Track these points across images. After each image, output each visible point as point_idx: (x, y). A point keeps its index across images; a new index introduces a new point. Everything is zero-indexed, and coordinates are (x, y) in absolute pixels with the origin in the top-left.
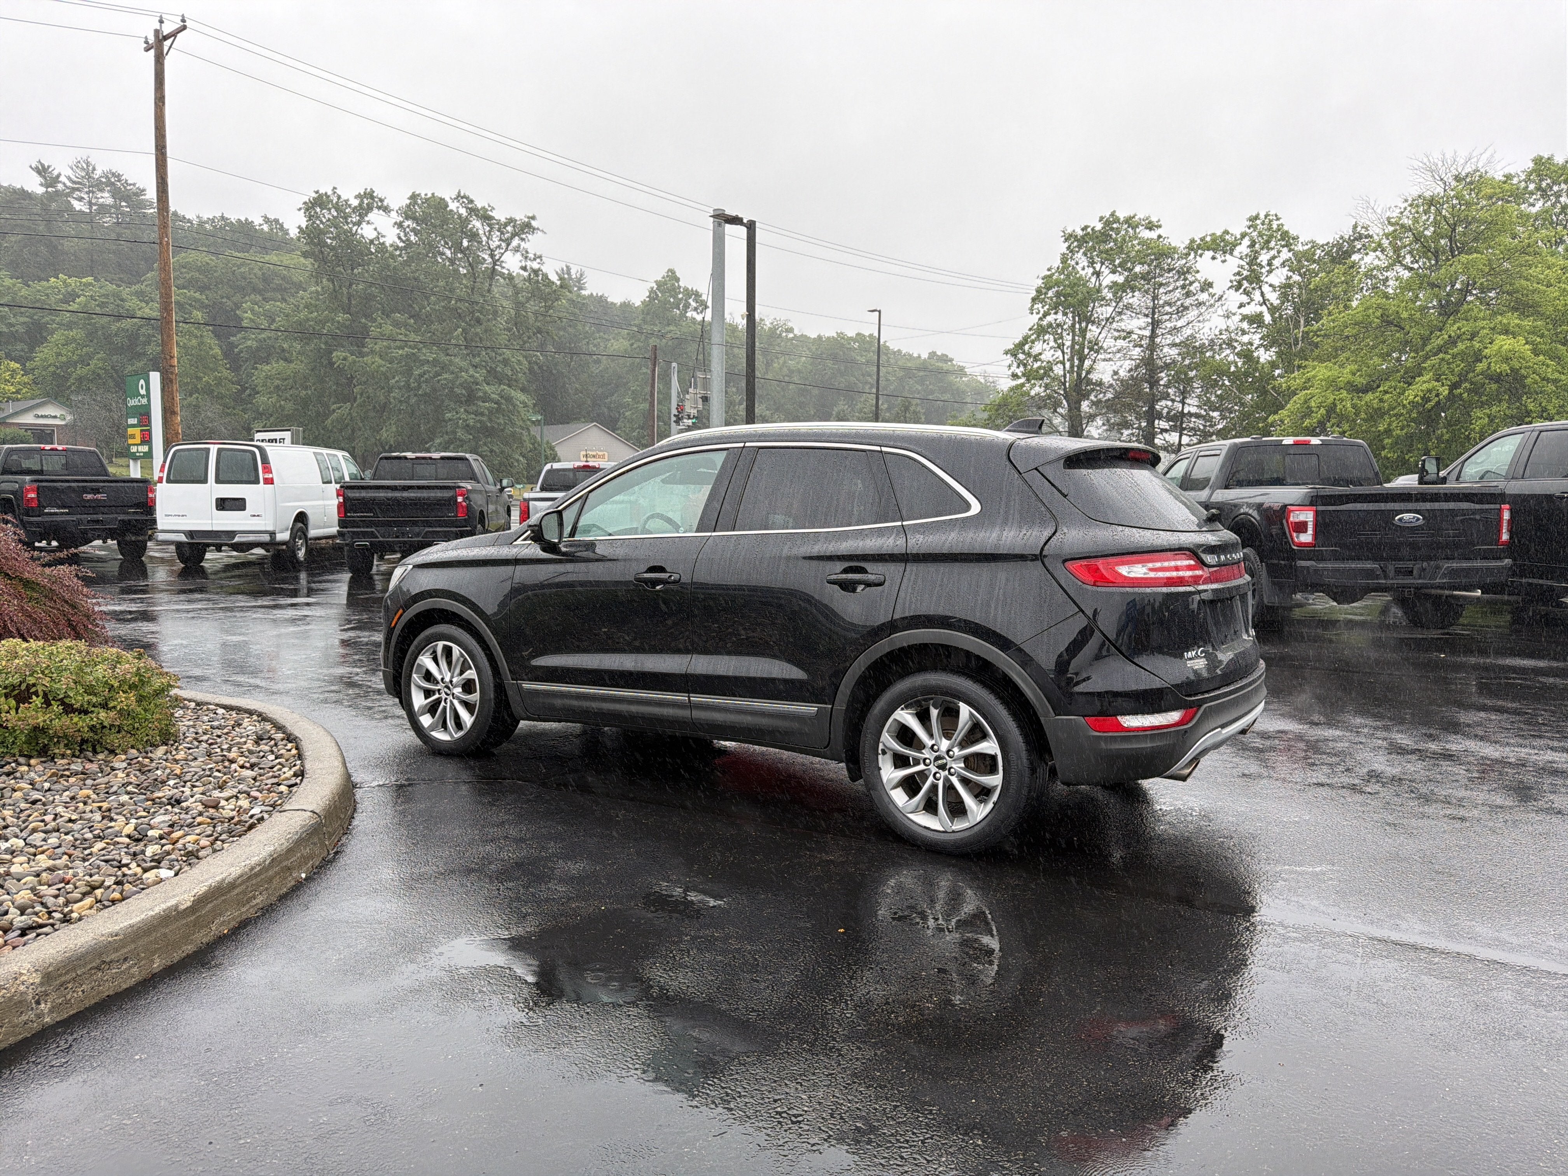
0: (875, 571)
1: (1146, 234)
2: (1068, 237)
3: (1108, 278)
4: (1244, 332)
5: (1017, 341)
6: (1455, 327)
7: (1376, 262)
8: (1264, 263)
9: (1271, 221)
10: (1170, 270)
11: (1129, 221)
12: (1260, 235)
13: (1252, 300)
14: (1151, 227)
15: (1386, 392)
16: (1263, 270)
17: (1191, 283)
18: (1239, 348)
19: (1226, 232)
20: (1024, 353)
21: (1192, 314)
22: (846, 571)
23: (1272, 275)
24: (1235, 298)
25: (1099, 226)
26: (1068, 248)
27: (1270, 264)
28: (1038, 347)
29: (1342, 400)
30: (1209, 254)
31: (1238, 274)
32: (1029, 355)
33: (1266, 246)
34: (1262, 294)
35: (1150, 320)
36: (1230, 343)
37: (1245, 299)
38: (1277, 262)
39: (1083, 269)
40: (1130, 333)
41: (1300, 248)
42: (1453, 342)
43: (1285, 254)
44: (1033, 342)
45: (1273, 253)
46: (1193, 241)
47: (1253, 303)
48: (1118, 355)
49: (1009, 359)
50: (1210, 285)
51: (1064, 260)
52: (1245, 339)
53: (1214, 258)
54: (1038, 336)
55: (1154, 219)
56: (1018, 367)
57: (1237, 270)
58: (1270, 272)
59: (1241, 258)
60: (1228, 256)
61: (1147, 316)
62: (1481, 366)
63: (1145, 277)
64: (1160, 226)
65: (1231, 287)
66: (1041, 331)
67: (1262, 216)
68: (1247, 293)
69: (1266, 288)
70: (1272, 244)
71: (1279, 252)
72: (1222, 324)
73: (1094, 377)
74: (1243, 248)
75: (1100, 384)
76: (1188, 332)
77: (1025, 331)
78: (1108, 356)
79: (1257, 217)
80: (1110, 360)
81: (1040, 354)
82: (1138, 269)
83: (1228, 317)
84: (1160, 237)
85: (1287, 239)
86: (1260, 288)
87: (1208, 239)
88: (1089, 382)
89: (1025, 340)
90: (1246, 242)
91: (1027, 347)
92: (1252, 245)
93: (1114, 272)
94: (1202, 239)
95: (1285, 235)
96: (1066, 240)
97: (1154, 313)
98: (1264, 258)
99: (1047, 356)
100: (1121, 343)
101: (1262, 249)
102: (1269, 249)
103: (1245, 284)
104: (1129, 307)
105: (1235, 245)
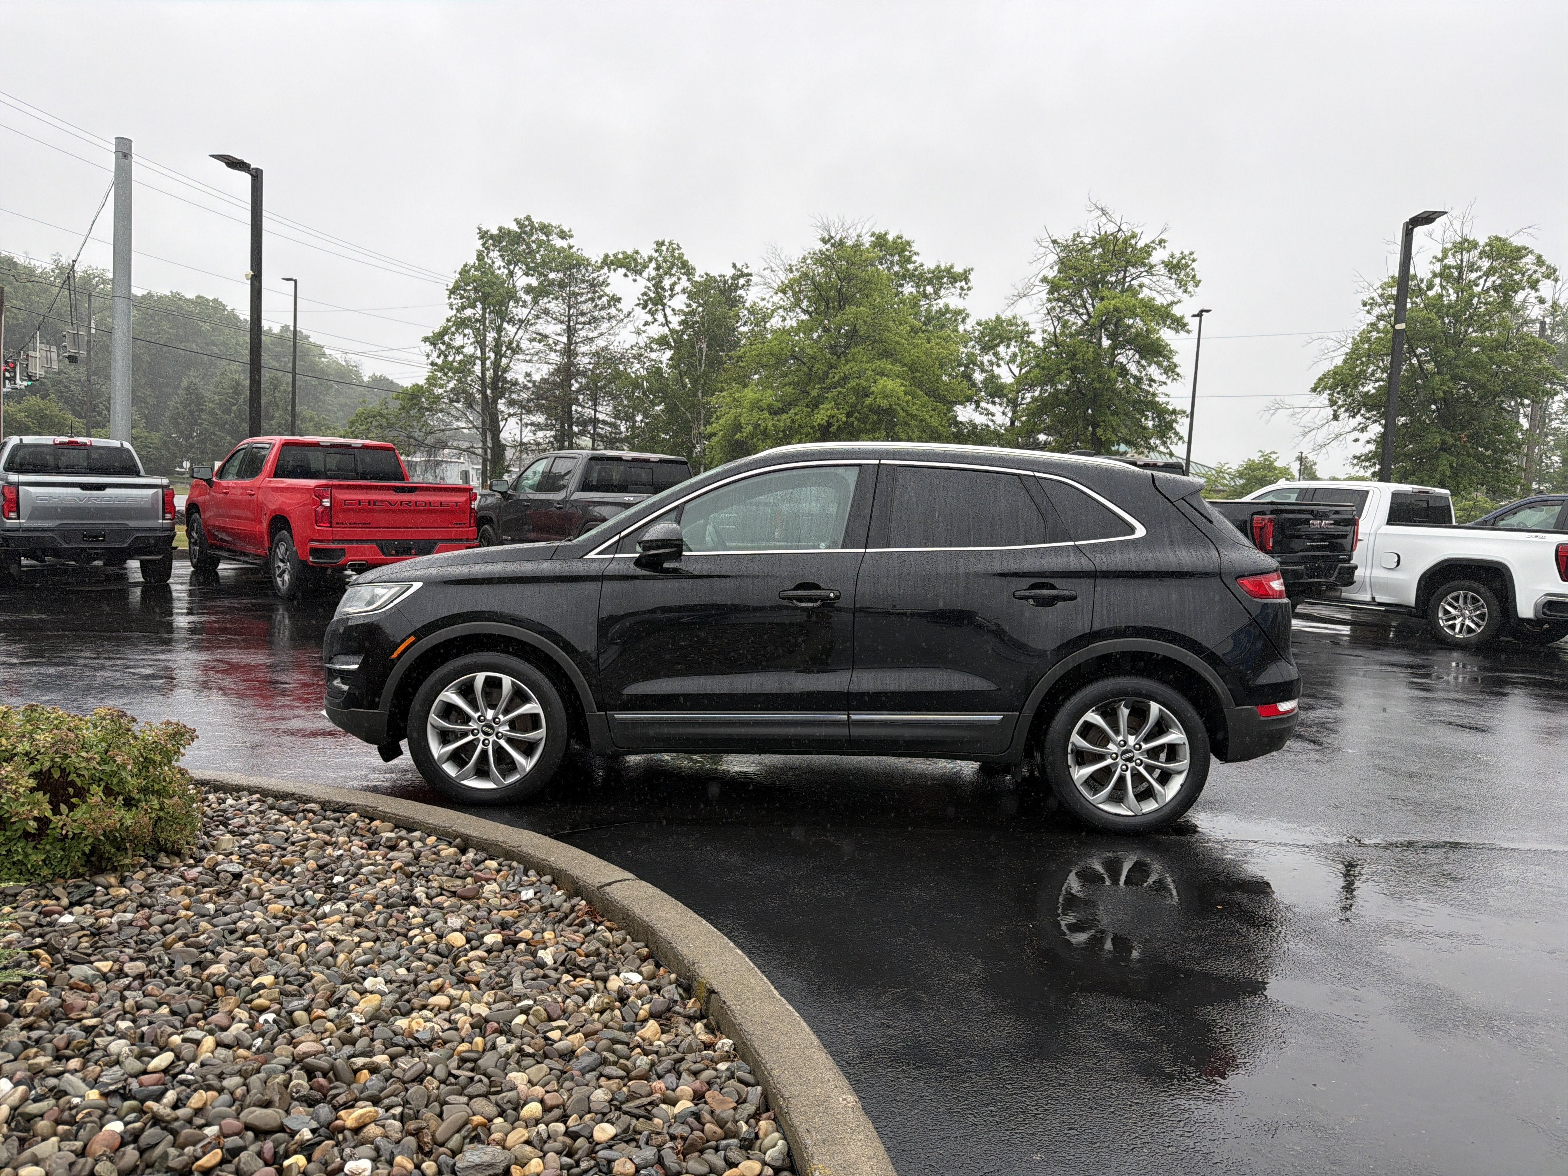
0: (1064, 587)
1: (559, 243)
2: (483, 235)
3: (522, 281)
4: (652, 350)
5: (436, 331)
6: (848, 367)
7: (781, 303)
8: (667, 287)
9: (674, 249)
10: (583, 281)
11: (545, 229)
12: (665, 261)
13: (656, 320)
14: (563, 235)
15: (796, 414)
16: (667, 294)
17: (600, 298)
18: (647, 364)
19: (637, 252)
20: (443, 343)
21: (605, 326)
22: (1033, 587)
23: (674, 299)
24: (642, 315)
25: (514, 227)
26: (484, 245)
27: (672, 290)
28: (459, 341)
29: (765, 420)
30: (622, 271)
31: (645, 294)
32: (449, 346)
33: (668, 273)
34: (665, 316)
35: (565, 327)
36: (638, 357)
37: (649, 318)
38: (678, 288)
39: (499, 268)
40: (546, 337)
41: (697, 278)
42: (845, 379)
43: (684, 283)
44: (453, 334)
45: (674, 279)
46: (607, 256)
47: (656, 324)
48: (536, 358)
49: (428, 347)
50: (619, 300)
51: (480, 257)
52: (653, 356)
53: (626, 275)
54: (457, 330)
55: (566, 229)
56: (438, 357)
57: (644, 290)
58: (672, 296)
59: (649, 280)
60: (638, 277)
61: (562, 322)
62: (868, 401)
63: (562, 285)
64: (571, 236)
65: (638, 305)
66: (461, 324)
67: (666, 243)
68: (652, 313)
69: (668, 311)
70: (673, 271)
71: (679, 279)
72: (632, 339)
73: (509, 376)
74: (651, 271)
75: (515, 383)
76: (601, 343)
77: (443, 323)
78: (528, 358)
79: (663, 244)
80: (530, 361)
81: (463, 347)
82: (552, 276)
83: (639, 334)
84: (571, 247)
85: (687, 269)
86: (664, 310)
87: (620, 256)
88: (505, 381)
89: (444, 331)
90: (653, 265)
91: (446, 338)
92: (658, 268)
93: (527, 274)
94: (615, 256)
95: (685, 265)
96: (482, 238)
97: (569, 321)
98: (667, 282)
99: (469, 350)
100: (538, 346)
101: (666, 274)
102: (671, 275)
103: (650, 306)
104: (546, 312)
105: (645, 267)
